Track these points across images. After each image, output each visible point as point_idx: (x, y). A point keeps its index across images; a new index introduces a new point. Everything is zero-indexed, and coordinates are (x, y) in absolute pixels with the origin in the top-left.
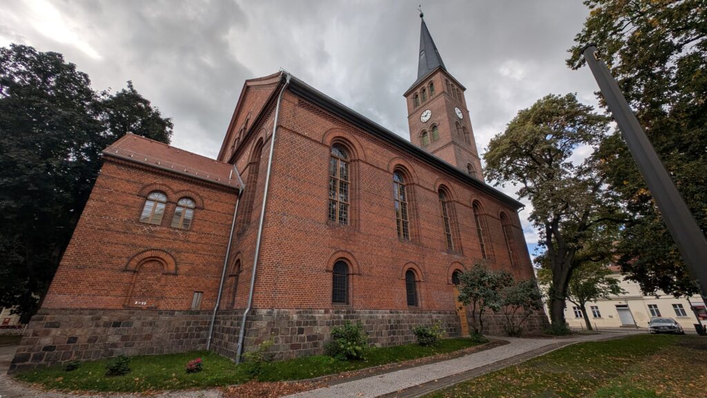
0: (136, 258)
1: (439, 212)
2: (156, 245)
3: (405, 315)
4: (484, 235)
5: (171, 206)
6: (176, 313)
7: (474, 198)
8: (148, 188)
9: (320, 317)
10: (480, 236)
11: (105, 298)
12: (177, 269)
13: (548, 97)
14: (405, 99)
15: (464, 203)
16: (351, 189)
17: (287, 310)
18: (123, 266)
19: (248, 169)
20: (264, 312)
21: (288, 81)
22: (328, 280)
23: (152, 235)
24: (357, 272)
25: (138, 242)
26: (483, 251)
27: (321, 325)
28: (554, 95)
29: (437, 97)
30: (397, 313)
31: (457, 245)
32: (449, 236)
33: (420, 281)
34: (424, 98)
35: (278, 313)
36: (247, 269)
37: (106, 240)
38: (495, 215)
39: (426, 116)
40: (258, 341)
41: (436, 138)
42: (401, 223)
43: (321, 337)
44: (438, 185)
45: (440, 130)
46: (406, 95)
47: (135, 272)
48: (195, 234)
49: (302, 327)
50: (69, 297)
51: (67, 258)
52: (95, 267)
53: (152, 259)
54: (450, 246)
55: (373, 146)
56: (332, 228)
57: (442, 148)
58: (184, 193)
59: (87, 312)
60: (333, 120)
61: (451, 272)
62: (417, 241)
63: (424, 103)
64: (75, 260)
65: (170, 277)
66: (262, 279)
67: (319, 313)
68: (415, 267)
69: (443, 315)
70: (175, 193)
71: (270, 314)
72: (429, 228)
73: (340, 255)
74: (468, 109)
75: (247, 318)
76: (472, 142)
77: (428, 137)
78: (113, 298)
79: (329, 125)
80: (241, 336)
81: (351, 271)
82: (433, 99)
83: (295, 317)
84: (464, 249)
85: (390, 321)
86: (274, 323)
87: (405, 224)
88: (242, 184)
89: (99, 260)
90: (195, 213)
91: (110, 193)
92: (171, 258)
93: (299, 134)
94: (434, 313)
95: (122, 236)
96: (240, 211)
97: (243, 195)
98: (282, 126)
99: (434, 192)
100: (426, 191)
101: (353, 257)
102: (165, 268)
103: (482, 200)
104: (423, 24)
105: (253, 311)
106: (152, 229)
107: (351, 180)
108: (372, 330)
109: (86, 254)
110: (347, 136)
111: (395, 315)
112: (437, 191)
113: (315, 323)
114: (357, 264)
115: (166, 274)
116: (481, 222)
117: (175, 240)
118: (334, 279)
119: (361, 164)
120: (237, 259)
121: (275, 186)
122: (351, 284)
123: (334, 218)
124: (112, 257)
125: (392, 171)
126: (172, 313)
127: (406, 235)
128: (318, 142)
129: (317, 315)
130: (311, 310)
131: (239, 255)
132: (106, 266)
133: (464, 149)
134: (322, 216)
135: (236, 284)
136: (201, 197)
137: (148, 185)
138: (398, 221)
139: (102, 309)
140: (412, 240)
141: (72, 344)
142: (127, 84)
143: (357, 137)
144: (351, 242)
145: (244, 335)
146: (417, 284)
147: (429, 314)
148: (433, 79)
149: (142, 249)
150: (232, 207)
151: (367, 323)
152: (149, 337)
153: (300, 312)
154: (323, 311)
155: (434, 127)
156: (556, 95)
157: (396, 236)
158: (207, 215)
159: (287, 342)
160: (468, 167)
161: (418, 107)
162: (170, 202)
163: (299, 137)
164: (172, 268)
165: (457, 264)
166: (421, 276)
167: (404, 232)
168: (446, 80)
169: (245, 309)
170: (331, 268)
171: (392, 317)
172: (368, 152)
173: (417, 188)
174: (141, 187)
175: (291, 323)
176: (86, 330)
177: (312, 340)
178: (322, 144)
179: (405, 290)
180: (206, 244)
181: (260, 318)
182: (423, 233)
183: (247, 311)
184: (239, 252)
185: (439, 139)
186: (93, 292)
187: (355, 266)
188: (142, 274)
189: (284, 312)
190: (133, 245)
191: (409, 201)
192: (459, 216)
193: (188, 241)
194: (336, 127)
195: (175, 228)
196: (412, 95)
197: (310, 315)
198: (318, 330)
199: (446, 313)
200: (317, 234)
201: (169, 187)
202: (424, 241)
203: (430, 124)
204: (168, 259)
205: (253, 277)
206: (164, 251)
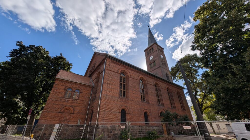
0: (63, 109)
1: (155, 92)
2: (68, 104)
3: (144, 127)
4: (171, 99)
5: (73, 92)
6: (73, 126)
7: (167, 87)
8: (67, 87)
9: (117, 128)
10: (170, 100)
11: (54, 121)
12: (74, 112)
13: (188, 55)
14: (144, 52)
15: (164, 88)
16: (126, 86)
17: (107, 125)
18: (59, 111)
19: (95, 80)
20: (101, 126)
21: (108, 56)
22: (119, 116)
23: (67, 101)
24: (128, 113)
25: (64, 104)
26: (171, 105)
27: (117, 131)
28: (190, 54)
29: (154, 52)
30: (142, 126)
31: (162, 103)
32: (159, 100)
33: (149, 116)
34: (150, 52)
35: (105, 126)
36: (96, 112)
37: (55, 103)
38: (175, 92)
39: (151, 58)
40: (99, 135)
41: (155, 65)
42: (142, 96)
43: (117, 134)
44: (154, 83)
45: (156, 62)
46: (145, 51)
47: (62, 113)
48: (79, 101)
49: (112, 131)
50: (44, 121)
51: (45, 109)
52: (52, 112)
53: (67, 109)
54: (159, 103)
55: (133, 72)
56: (121, 99)
57: (157, 68)
58: (77, 88)
59: (49, 126)
60: (121, 65)
61: (160, 112)
62: (148, 102)
63: (150, 54)
64: (46, 110)
65: (72, 115)
66: (100, 115)
67: (117, 126)
68: (147, 111)
69: (157, 127)
70: (74, 88)
71: (102, 126)
72: (152, 97)
73: (123, 107)
74: (165, 55)
75: (96, 128)
76: (167, 66)
77: (152, 65)
78: (56, 121)
79: (120, 67)
80: (94, 133)
81: (126, 113)
82: (153, 52)
83: (110, 128)
84: (164, 104)
85: (139, 129)
86: (104, 129)
87: (144, 96)
88: (94, 85)
89: (53, 110)
90: (80, 94)
91: (57, 89)
92: (72, 108)
93: (111, 71)
94: (154, 127)
95: (59, 102)
96: (93, 94)
97: (94, 88)
98: (106, 69)
99: (153, 85)
100: (151, 85)
101: (127, 108)
102: (71, 112)
103: (170, 87)
104: (149, 29)
105: (97, 126)
106: (68, 99)
107: (126, 83)
108: (133, 132)
109: (50, 108)
110: (125, 70)
111: (141, 127)
112: (154, 85)
113: (115, 130)
114: (128, 110)
115: (71, 114)
116: (170, 94)
117: (74, 103)
118: (121, 115)
119: (129, 78)
120: (92, 108)
121: (104, 87)
122: (126, 117)
123: (121, 95)
124: (56, 108)
125: (139, 79)
126: (72, 126)
127: (144, 100)
128: (117, 73)
129: (116, 127)
130: (114, 125)
131: (93, 107)
132: (54, 111)
133: (164, 69)
134: (118, 95)
135: (92, 117)
136: (82, 89)
137: (67, 86)
138: (141, 96)
139: (53, 125)
140: (146, 102)
141: (44, 136)
142: (60, 54)
143: (128, 70)
144: (126, 103)
145: (95, 133)
146: (148, 117)
147: (152, 127)
148: (153, 46)
149: (65, 106)
150: (90, 92)
151: (132, 130)
152: (65, 134)
153: (111, 126)
154: (118, 126)
155: (154, 62)
156: (191, 54)
157: (141, 101)
158: (83, 95)
159: (107, 136)
160: (166, 75)
161: (149, 55)
162: (73, 91)
163: (111, 72)
164: (73, 112)
165: (162, 110)
166: (149, 114)
167: (143, 99)
168: (157, 47)
169: (95, 125)
170: (120, 112)
171: (140, 128)
172: (132, 74)
173: (147, 85)
174: (65, 87)
175: (108, 129)
176: (48, 131)
177: (115, 135)
178: (118, 73)
179: (144, 119)
180: (83, 104)
181: (99, 128)
182: (150, 99)
183: (96, 126)
184: (92, 107)
185: (156, 65)
186: (51, 119)
187: (128, 111)
188: (64, 114)
189: (107, 126)
190: (62, 105)
191: (145, 89)
192: (162, 93)
193: (77, 103)
194: (122, 67)
195: (74, 99)
196: (146, 51)
197: (114, 127)
198: (116, 132)
199: (158, 127)
200: (116, 101)
201: (73, 86)
202: (150, 102)
203: (153, 60)
204: (72, 109)
205: (98, 115)
206: (71, 106)
